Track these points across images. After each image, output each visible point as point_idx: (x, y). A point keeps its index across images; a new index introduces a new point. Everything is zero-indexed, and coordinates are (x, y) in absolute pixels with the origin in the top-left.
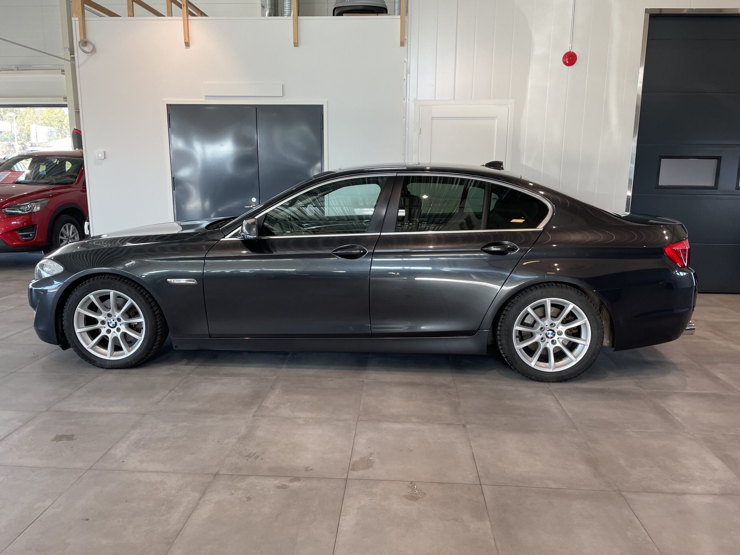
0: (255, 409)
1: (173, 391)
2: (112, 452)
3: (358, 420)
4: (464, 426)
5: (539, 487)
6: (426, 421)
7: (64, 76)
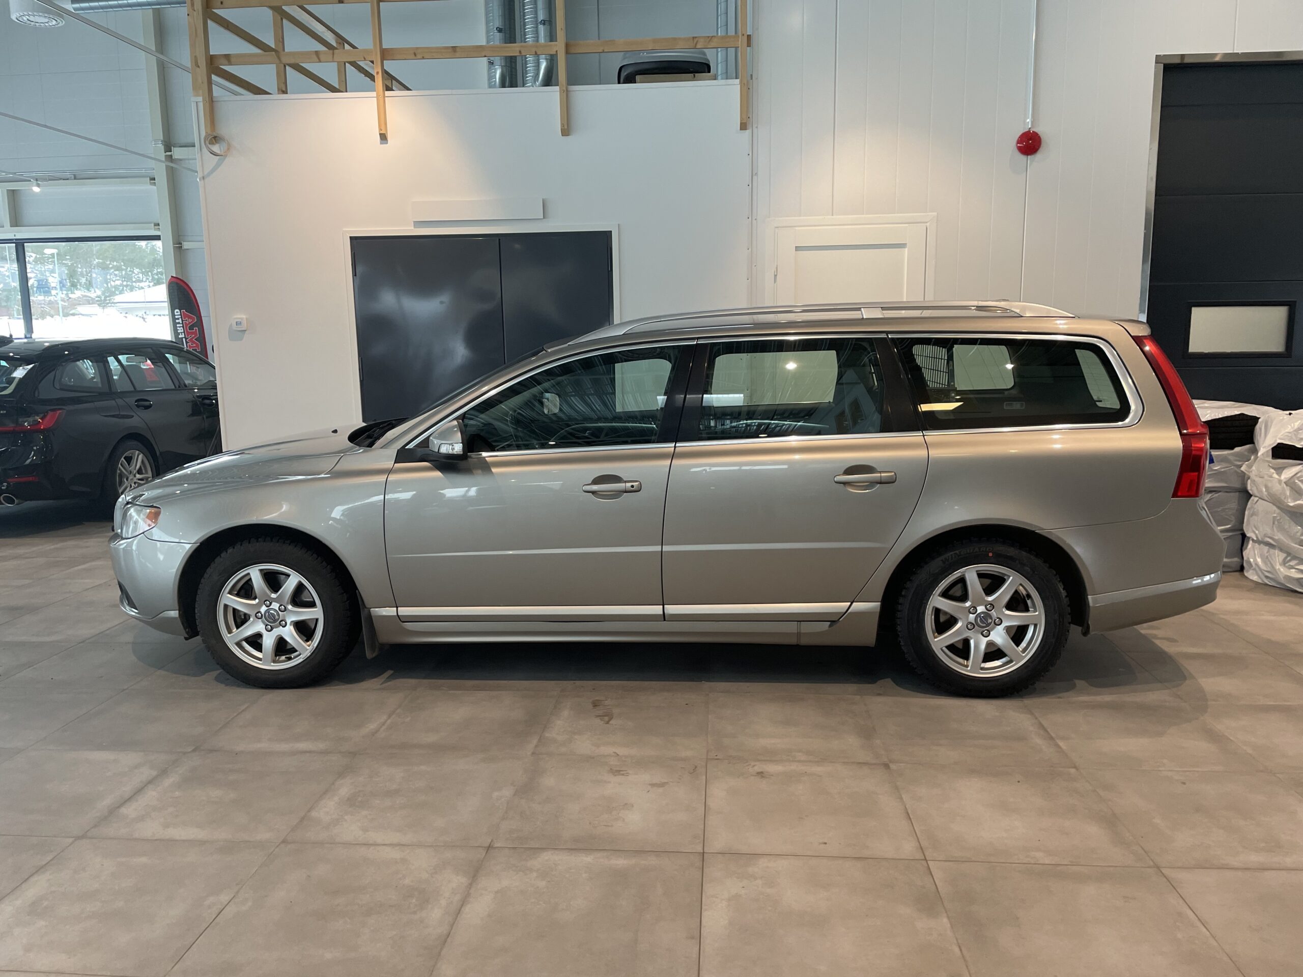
0: (535, 742)
1: (394, 716)
2: (314, 814)
3: (707, 759)
4: (886, 766)
5: (1024, 862)
6: (821, 759)
7: (155, 187)
